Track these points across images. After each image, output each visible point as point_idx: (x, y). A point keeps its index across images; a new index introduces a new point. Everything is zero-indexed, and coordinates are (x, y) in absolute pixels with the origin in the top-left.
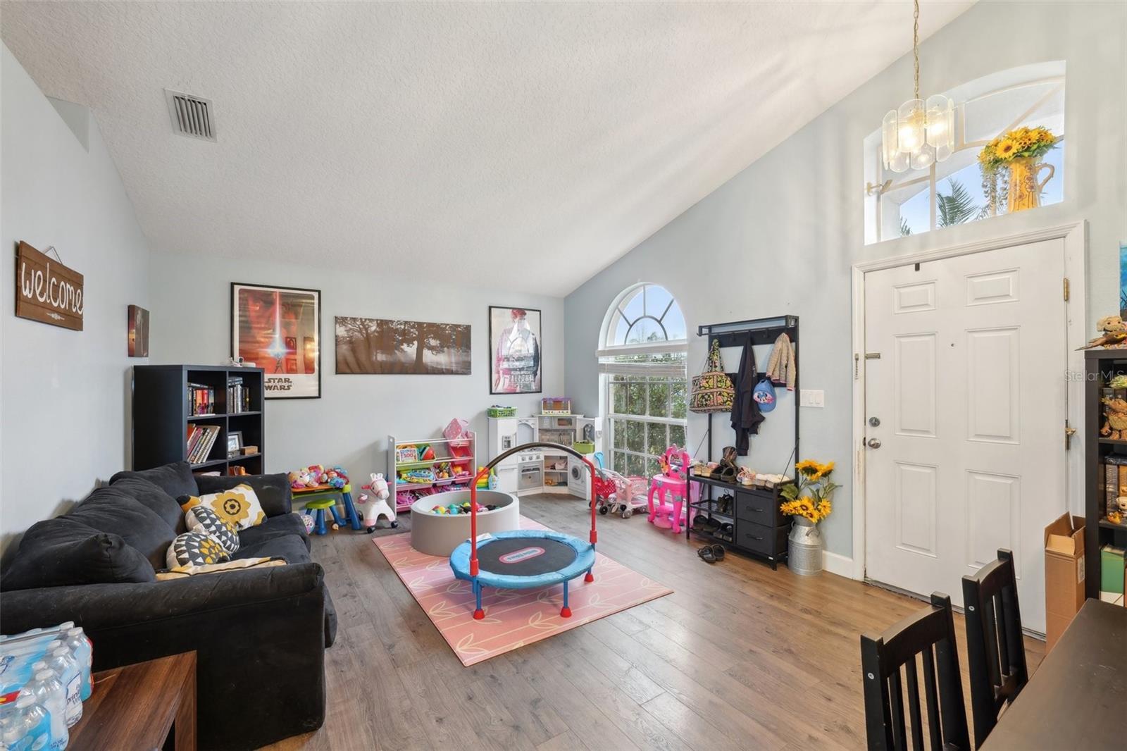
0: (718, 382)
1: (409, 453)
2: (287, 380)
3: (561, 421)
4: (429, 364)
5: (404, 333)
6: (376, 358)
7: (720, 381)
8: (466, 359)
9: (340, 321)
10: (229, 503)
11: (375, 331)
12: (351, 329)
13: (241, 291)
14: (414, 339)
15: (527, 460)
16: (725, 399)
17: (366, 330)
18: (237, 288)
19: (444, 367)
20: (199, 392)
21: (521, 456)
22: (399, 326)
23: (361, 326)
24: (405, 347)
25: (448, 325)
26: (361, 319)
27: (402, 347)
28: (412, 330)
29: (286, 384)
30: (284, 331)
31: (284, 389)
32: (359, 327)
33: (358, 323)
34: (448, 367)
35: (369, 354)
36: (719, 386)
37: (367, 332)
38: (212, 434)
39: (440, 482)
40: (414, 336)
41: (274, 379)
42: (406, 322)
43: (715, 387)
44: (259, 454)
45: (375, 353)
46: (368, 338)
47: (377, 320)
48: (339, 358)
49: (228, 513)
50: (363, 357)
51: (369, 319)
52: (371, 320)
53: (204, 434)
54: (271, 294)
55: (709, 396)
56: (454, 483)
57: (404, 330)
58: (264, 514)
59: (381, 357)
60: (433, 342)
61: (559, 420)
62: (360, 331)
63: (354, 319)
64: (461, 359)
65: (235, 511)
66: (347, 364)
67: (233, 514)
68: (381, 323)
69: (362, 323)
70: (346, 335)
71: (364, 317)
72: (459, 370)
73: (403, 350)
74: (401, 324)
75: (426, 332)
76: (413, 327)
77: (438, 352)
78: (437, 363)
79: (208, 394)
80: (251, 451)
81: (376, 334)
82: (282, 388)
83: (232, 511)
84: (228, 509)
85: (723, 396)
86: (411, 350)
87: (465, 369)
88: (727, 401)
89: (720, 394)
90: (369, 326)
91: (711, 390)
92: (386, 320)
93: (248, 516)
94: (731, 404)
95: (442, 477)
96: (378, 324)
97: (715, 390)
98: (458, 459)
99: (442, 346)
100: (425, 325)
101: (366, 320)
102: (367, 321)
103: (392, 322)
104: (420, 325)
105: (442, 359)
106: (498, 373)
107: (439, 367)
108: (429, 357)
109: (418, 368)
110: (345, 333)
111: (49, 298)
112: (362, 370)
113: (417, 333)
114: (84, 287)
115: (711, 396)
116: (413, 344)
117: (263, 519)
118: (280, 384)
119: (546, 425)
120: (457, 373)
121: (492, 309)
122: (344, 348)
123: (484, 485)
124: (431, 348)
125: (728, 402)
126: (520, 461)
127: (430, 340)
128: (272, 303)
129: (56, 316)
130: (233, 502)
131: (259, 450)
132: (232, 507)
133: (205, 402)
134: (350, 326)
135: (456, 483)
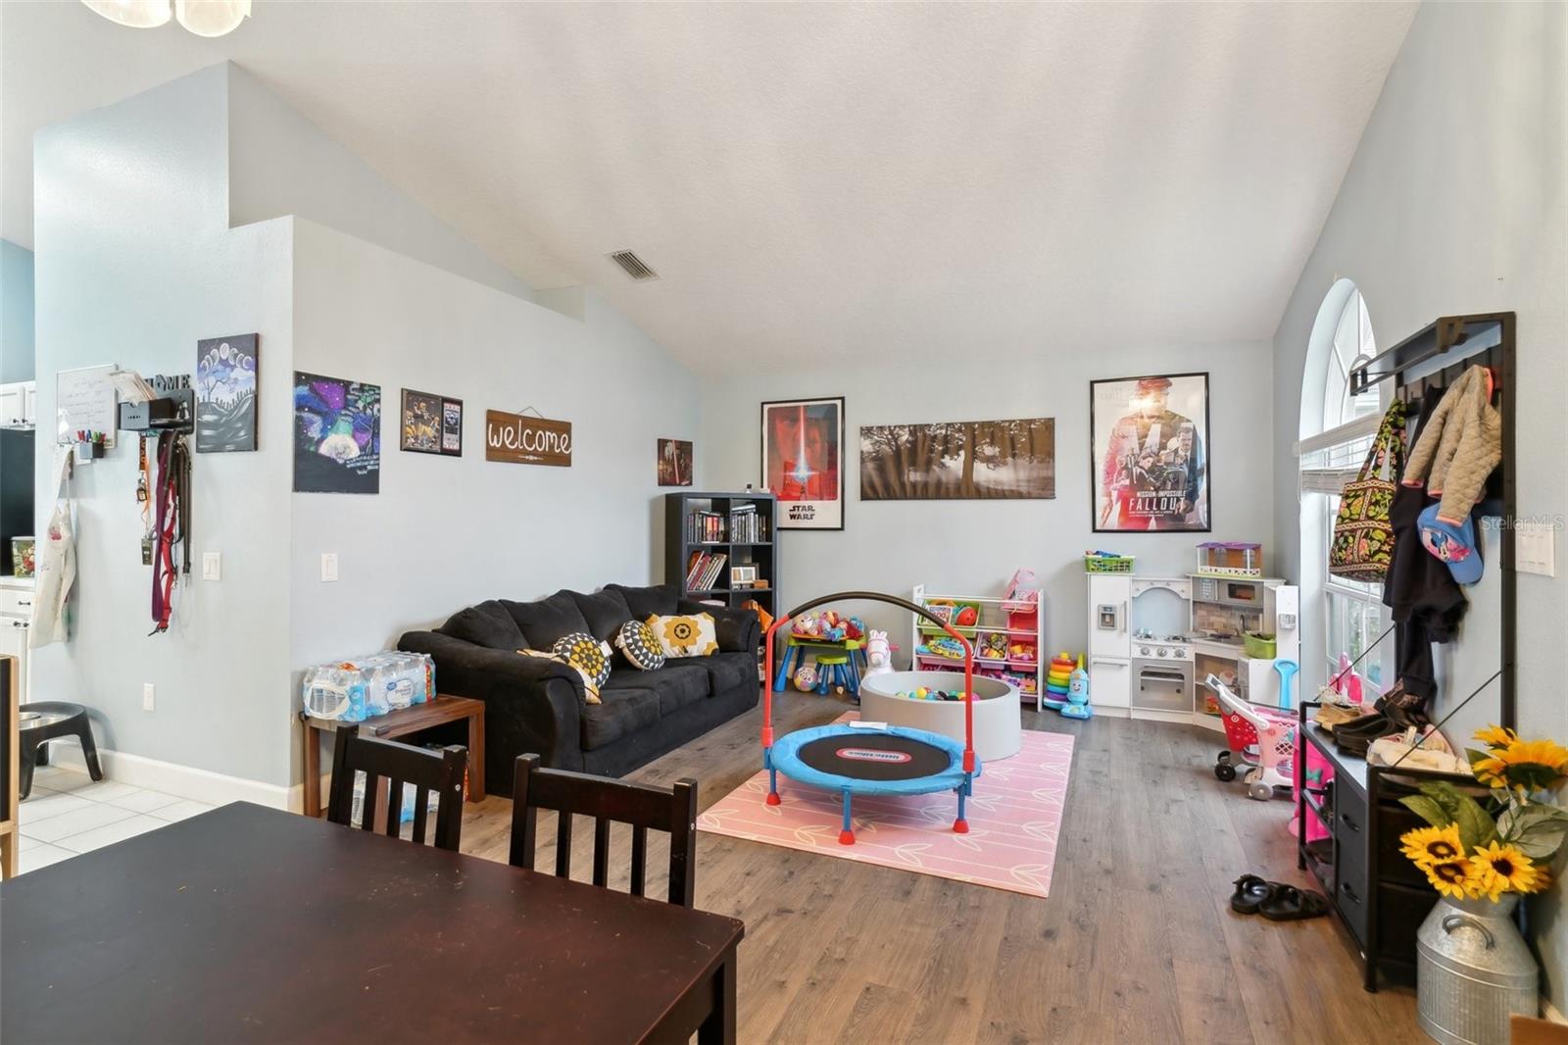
0: (1371, 504)
1: (941, 612)
2: (810, 508)
3: (1235, 589)
4: (983, 483)
5: (946, 440)
6: (908, 477)
7: (1377, 503)
8: (1044, 473)
9: (867, 432)
10: (681, 627)
11: (907, 441)
12: (878, 441)
13: (770, 410)
14: (960, 448)
15: (1154, 654)
16: (1376, 545)
17: (896, 440)
18: (766, 407)
19: (1006, 488)
20: (710, 519)
21: (1140, 645)
22: (938, 431)
23: (890, 437)
24: (947, 460)
25: (1014, 421)
26: (889, 427)
27: (943, 460)
28: (957, 435)
29: (809, 513)
30: (809, 450)
31: (807, 518)
32: (887, 438)
33: (886, 433)
34: (1014, 488)
35: (900, 473)
36: (1371, 514)
37: (896, 443)
38: (719, 564)
39: (984, 662)
40: (960, 443)
41: (798, 507)
42: (948, 425)
43: (1362, 517)
44: (770, 589)
45: (906, 472)
46: (898, 453)
47: (909, 426)
48: (865, 480)
49: (677, 636)
50: (892, 478)
51: (899, 427)
52: (902, 427)
53: (710, 562)
54: (797, 408)
55: (1346, 540)
56: (1008, 669)
57: (946, 436)
58: (717, 647)
59: (914, 476)
60: (989, 451)
61: (1230, 586)
62: (889, 444)
63: (881, 428)
64: (1035, 474)
65: (684, 635)
66: (872, 486)
67: (682, 638)
68: (915, 430)
69: (891, 433)
70: (872, 450)
71: (892, 423)
72: (1031, 490)
73: (943, 465)
74: (941, 428)
75: (976, 436)
76: (960, 430)
77: (996, 465)
78: (996, 482)
79: (718, 522)
80: (764, 585)
81: (909, 445)
82: (806, 517)
83: (681, 635)
84: (678, 632)
85: (1372, 539)
86: (955, 465)
87: (1044, 489)
88: (1379, 551)
89: (1366, 536)
90: (899, 436)
91: (1353, 525)
92: (920, 425)
93: (695, 643)
94: (1387, 559)
95: (986, 655)
96: (910, 431)
97: (1360, 525)
98: (1017, 632)
99: (1003, 455)
100: (977, 426)
101: (895, 427)
102: (897, 429)
103: (929, 426)
104: (969, 425)
105: (1004, 475)
106: (1109, 495)
107: (999, 488)
108: (983, 473)
109: (967, 490)
110: (871, 446)
111: (522, 444)
112: (889, 494)
113: (964, 439)
114: (572, 431)
115: (1351, 539)
116: (959, 455)
117: (714, 651)
118: (804, 512)
119: (1208, 594)
120: (1029, 496)
121: (1096, 385)
122: (870, 466)
123: (1062, 683)
124: (989, 460)
125: (1380, 555)
126: (1137, 653)
127: (985, 447)
128: (796, 420)
129: (531, 458)
130: (685, 627)
131: (770, 586)
132: (683, 631)
133: (715, 529)
134: (876, 437)
135: (1014, 669)
